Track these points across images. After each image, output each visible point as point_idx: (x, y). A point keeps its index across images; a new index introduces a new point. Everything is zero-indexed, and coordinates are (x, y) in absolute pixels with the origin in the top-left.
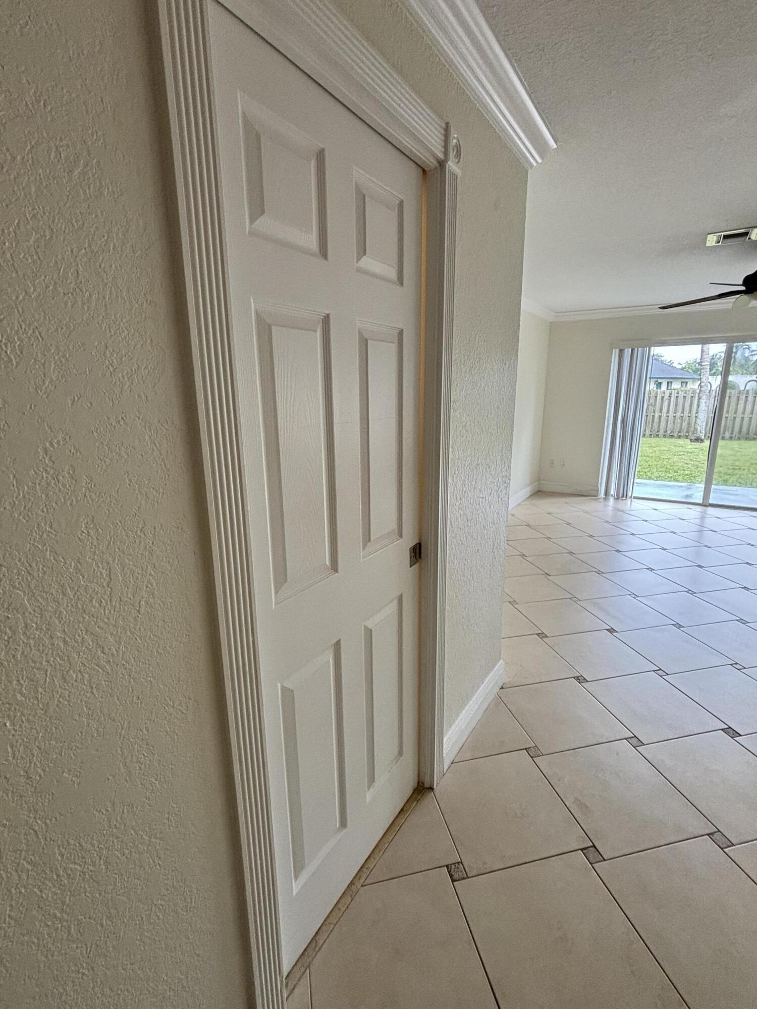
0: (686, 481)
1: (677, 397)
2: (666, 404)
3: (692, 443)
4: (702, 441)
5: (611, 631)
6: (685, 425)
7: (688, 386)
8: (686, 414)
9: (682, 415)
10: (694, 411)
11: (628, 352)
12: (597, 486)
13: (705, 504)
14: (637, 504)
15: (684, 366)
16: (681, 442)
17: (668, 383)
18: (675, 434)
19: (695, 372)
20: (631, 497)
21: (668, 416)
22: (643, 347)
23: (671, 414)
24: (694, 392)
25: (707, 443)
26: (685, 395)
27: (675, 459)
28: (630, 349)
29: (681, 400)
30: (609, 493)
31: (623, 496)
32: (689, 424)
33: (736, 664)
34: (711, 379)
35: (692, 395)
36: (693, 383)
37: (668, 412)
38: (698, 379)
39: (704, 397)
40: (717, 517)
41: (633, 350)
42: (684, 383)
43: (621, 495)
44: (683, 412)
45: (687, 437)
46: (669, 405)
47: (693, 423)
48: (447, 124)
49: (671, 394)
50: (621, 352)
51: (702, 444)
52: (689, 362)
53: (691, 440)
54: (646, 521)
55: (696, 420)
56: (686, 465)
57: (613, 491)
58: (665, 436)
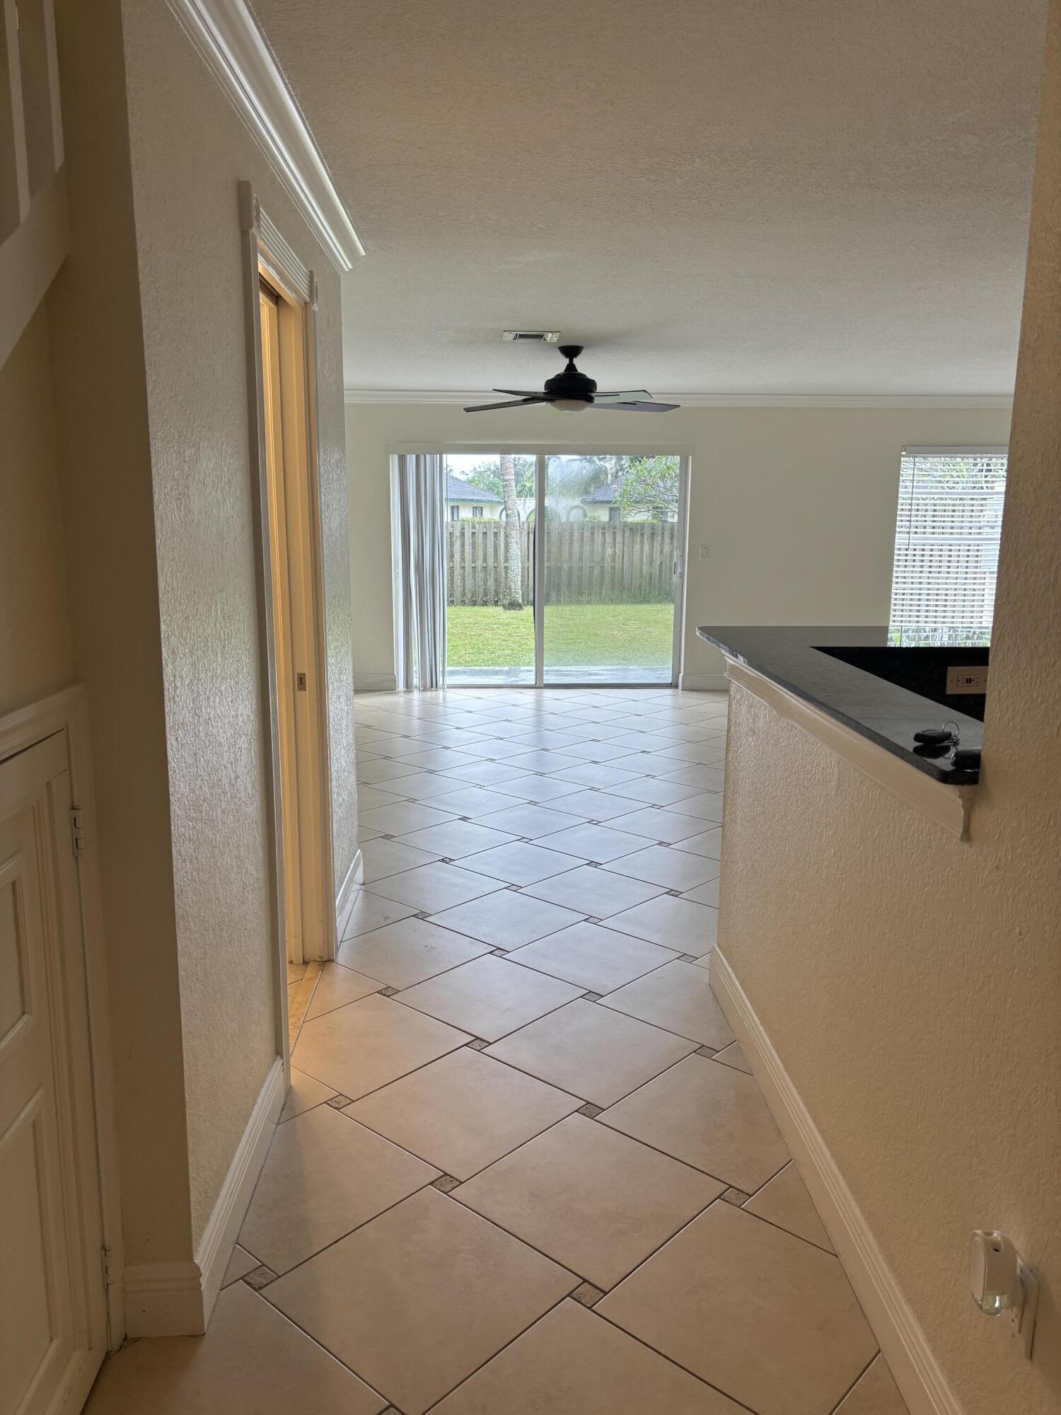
0: (508, 664)
1: (474, 533)
2: (457, 546)
3: (506, 611)
4: (519, 607)
5: (464, 819)
6: (491, 582)
7: (484, 514)
8: (491, 561)
9: (485, 565)
10: (502, 558)
11: (411, 460)
12: (393, 674)
13: (540, 686)
14: (452, 695)
15: (470, 476)
16: (490, 610)
17: (452, 508)
18: (479, 600)
19: (491, 488)
20: (443, 688)
21: (464, 567)
22: (433, 453)
23: (468, 564)
24: (497, 525)
25: (529, 610)
26: (485, 530)
27: (488, 634)
28: (414, 456)
29: (480, 537)
30: (412, 683)
31: (432, 686)
32: (496, 580)
33: (593, 820)
34: (519, 502)
35: (495, 530)
36: (491, 510)
37: (463, 559)
38: (499, 503)
39: (514, 533)
40: (555, 699)
41: (417, 456)
42: (478, 510)
43: (428, 684)
44: (485, 560)
45: (496, 603)
46: (463, 545)
47: (503, 580)
48: (311, 272)
49: (463, 528)
50: (402, 459)
51: (521, 612)
52: (478, 470)
53: (504, 606)
54: (471, 712)
55: (506, 573)
56: (504, 643)
57: (416, 681)
58: (463, 603)
